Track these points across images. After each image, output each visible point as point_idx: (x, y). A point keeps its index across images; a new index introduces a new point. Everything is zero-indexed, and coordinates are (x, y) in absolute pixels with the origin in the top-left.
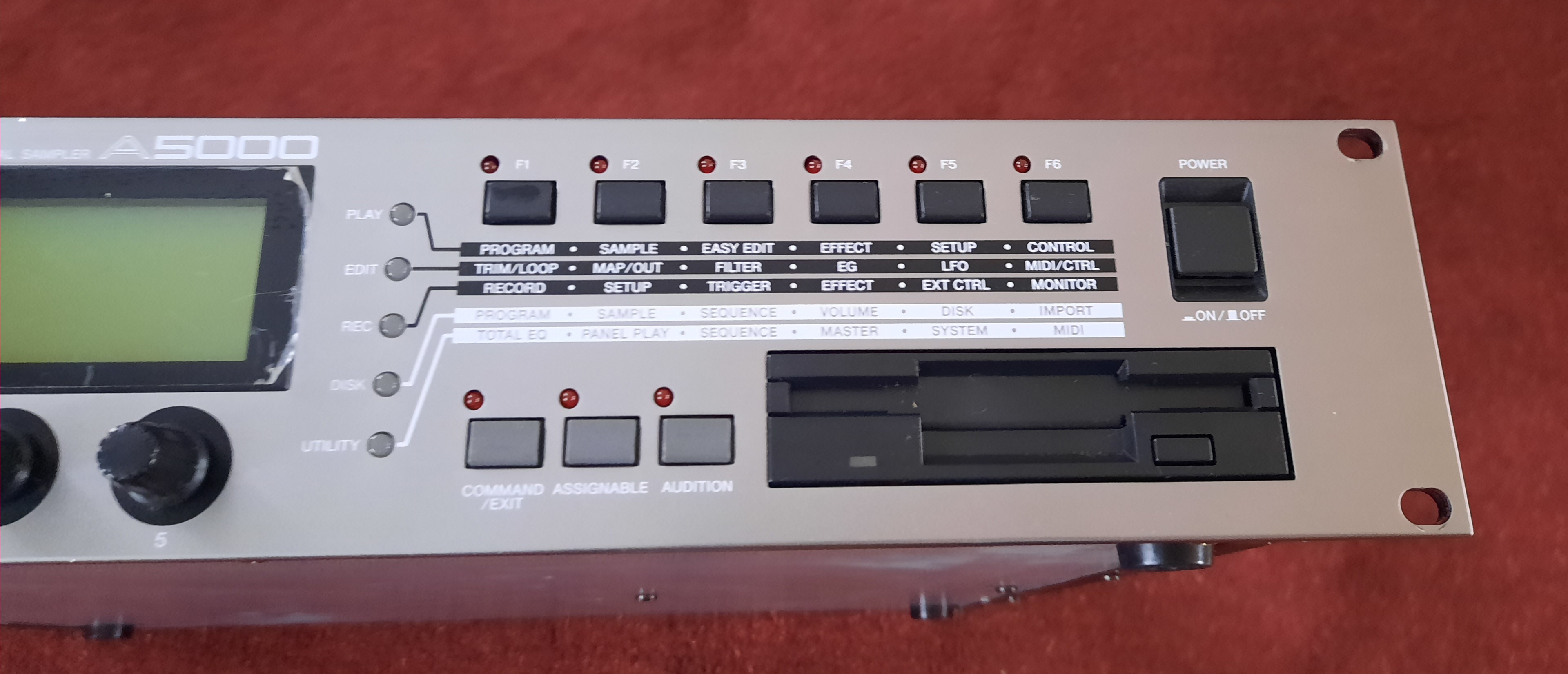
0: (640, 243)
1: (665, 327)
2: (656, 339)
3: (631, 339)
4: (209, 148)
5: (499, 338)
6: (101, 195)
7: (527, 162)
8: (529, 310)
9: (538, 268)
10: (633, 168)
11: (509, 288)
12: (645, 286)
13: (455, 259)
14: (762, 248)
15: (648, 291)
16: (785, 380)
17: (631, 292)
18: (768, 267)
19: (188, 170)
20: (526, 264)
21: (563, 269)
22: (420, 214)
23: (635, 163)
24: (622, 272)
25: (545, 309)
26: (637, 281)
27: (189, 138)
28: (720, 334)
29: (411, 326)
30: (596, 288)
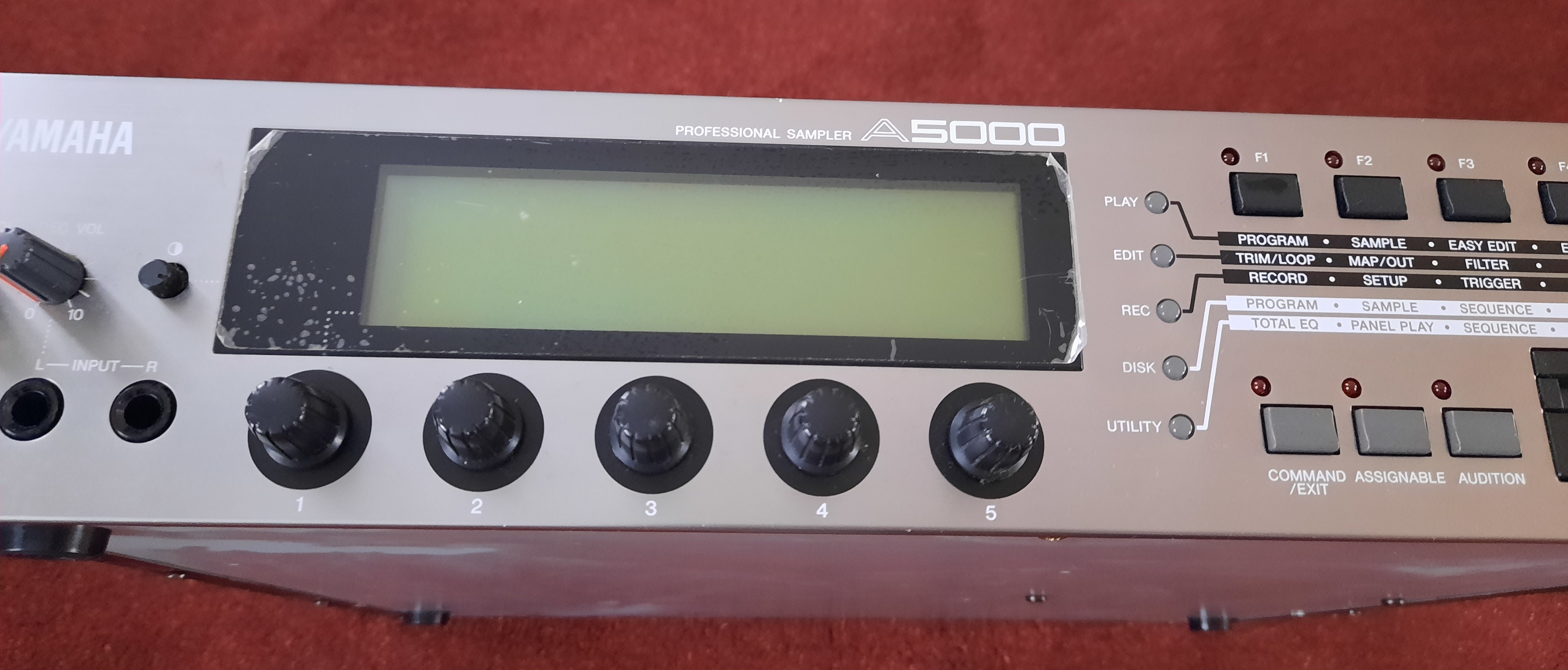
0: (1389, 238)
1: (1429, 322)
2: (1422, 332)
3: (1398, 331)
4: (962, 132)
5: (1273, 326)
6: (872, 176)
7: (1265, 155)
8: (1297, 300)
9: (1296, 259)
10: (1367, 164)
11: (1273, 278)
12: (1402, 280)
13: (1215, 248)
14: (1506, 246)
15: (1405, 285)
16: (1554, 377)
17: (1389, 285)
18: (1515, 265)
19: (946, 153)
20: (1284, 255)
21: (1320, 260)
22: (1173, 203)
23: (1368, 159)
24: (1377, 266)
25: (1311, 300)
26: (1393, 276)
27: (944, 123)
28: (1482, 330)
29: (1185, 311)
30: (1354, 281)
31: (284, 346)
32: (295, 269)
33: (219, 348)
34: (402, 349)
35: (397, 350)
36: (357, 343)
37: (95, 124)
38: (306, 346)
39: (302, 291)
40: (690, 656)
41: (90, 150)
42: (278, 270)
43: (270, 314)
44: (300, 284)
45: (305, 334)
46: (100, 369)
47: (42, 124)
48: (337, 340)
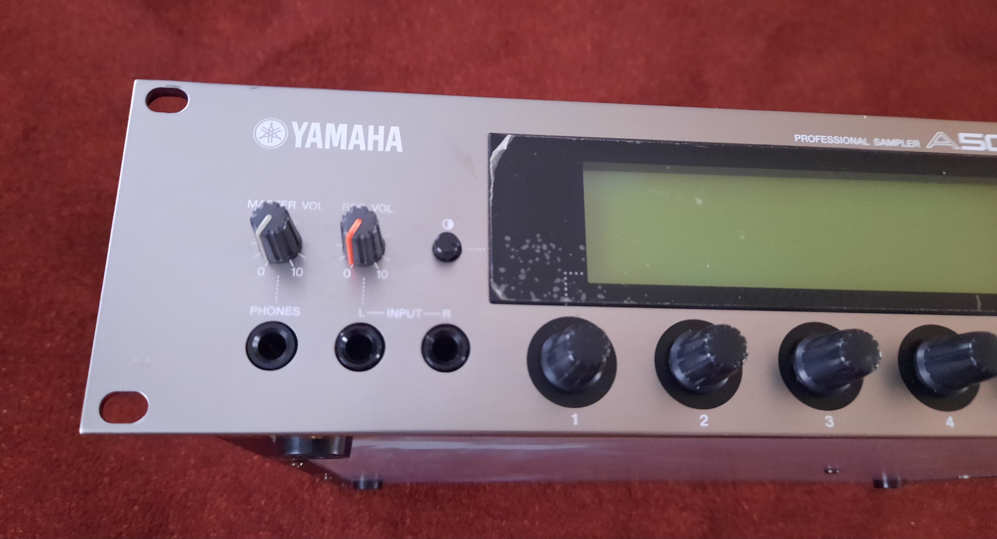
31: (542, 298)
32: (540, 240)
33: (494, 300)
34: (629, 301)
35: (625, 302)
36: (596, 297)
37: (371, 128)
38: (559, 298)
39: (548, 257)
40: (537, 508)
41: (371, 148)
42: (528, 241)
43: (527, 274)
44: (546, 251)
45: (556, 289)
46: (408, 316)
47: (330, 127)
48: (581, 294)
